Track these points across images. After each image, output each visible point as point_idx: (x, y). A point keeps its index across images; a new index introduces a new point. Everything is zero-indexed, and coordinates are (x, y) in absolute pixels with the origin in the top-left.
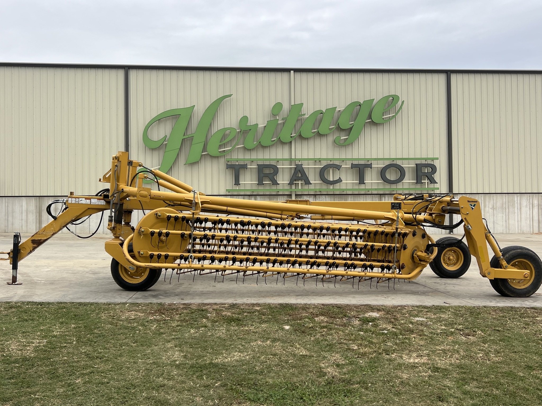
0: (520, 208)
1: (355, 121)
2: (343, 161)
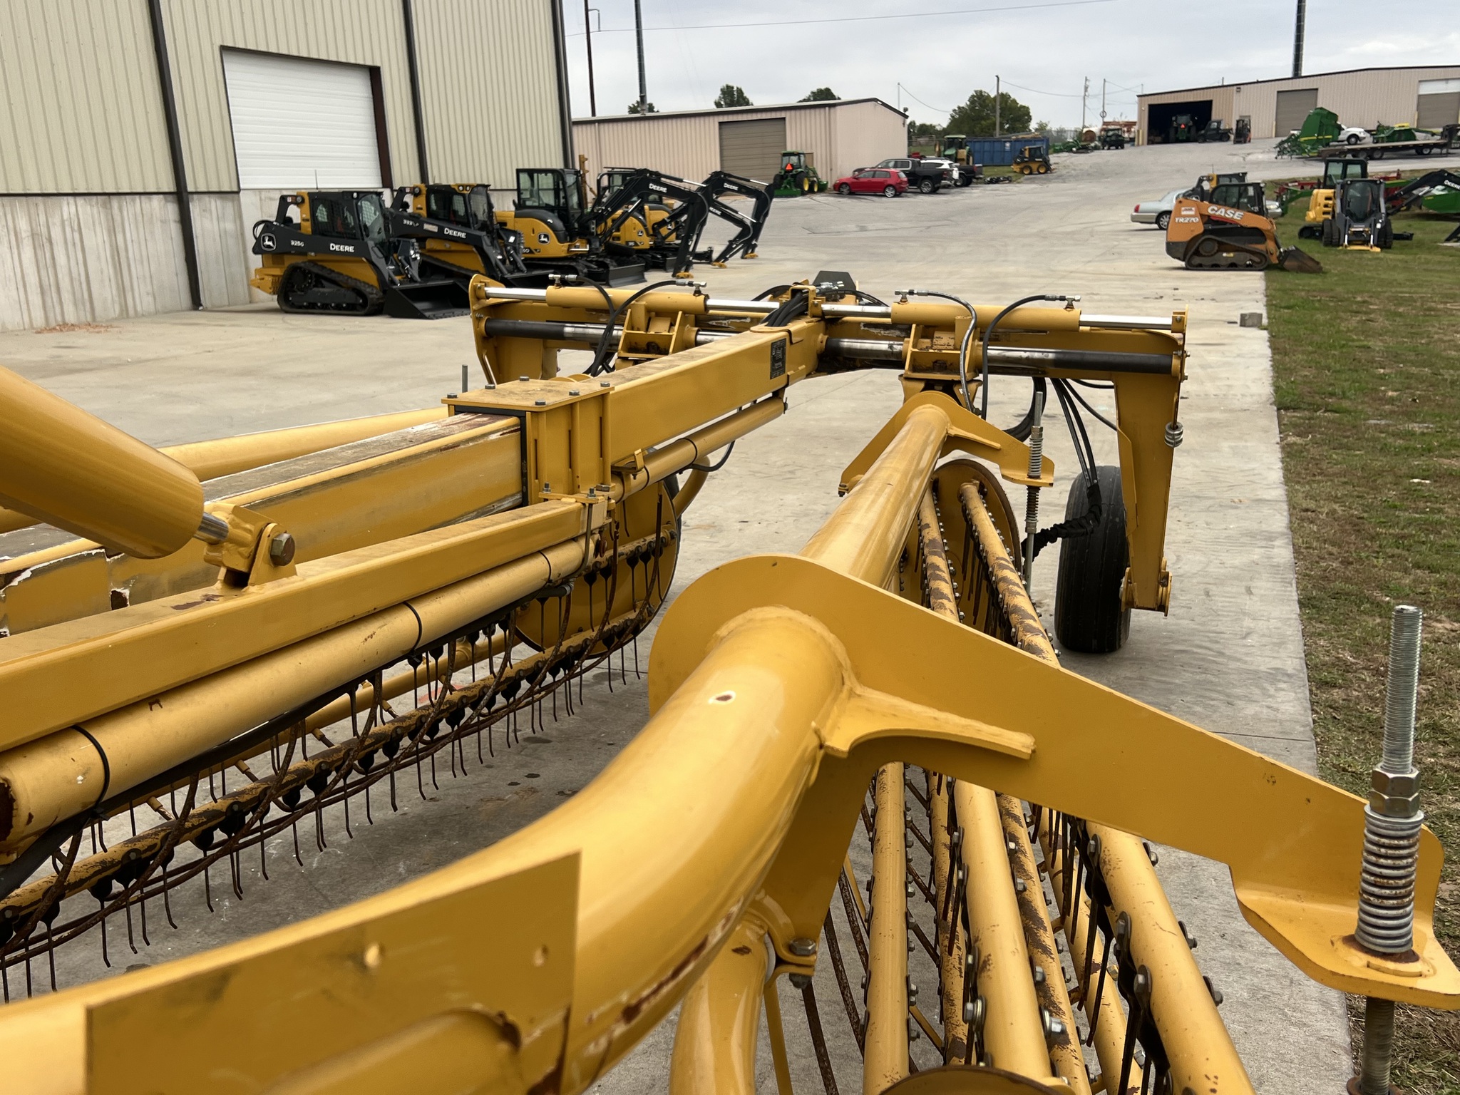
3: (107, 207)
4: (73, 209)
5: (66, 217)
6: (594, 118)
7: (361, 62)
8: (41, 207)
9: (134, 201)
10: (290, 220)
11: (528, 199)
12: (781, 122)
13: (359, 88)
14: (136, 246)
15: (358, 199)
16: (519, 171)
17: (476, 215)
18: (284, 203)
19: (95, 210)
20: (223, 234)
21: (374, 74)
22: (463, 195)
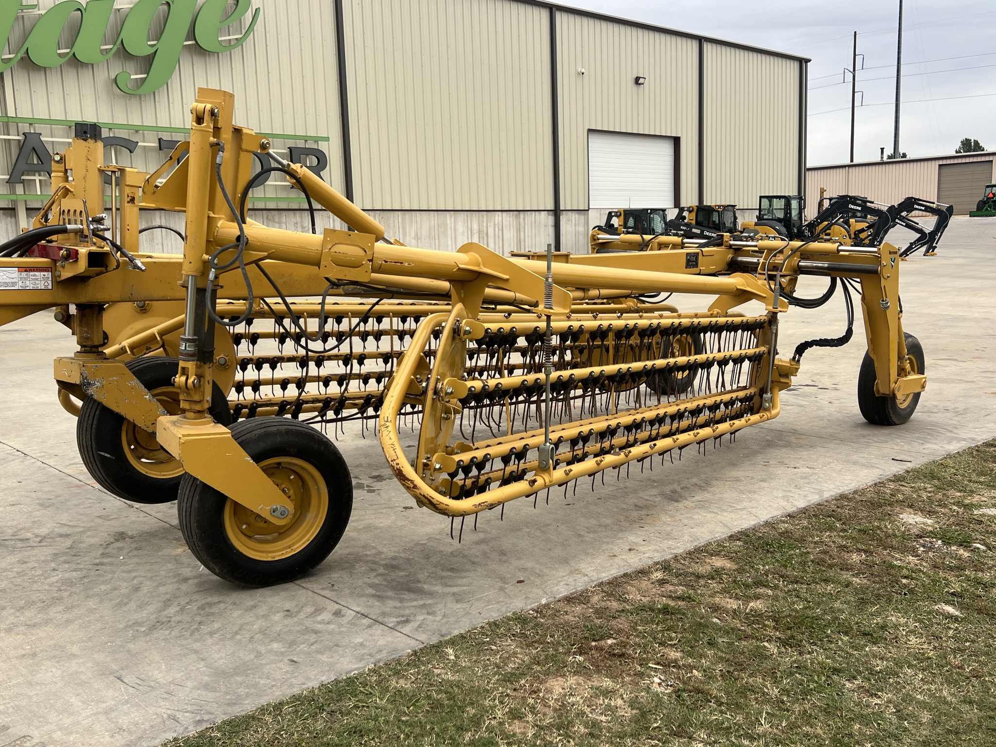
0: (455, 238)
1: (158, 40)
2: (137, 131)
3: (517, 217)
4: (500, 218)
5: (496, 222)
6: (852, 163)
7: (669, 135)
8: (485, 217)
9: (531, 214)
10: (613, 225)
11: (766, 215)
12: (989, 164)
13: (667, 149)
14: (530, 238)
15: (651, 213)
16: (761, 197)
17: (724, 224)
18: (610, 216)
19: (511, 219)
20: (577, 234)
21: (676, 141)
22: (718, 212)
